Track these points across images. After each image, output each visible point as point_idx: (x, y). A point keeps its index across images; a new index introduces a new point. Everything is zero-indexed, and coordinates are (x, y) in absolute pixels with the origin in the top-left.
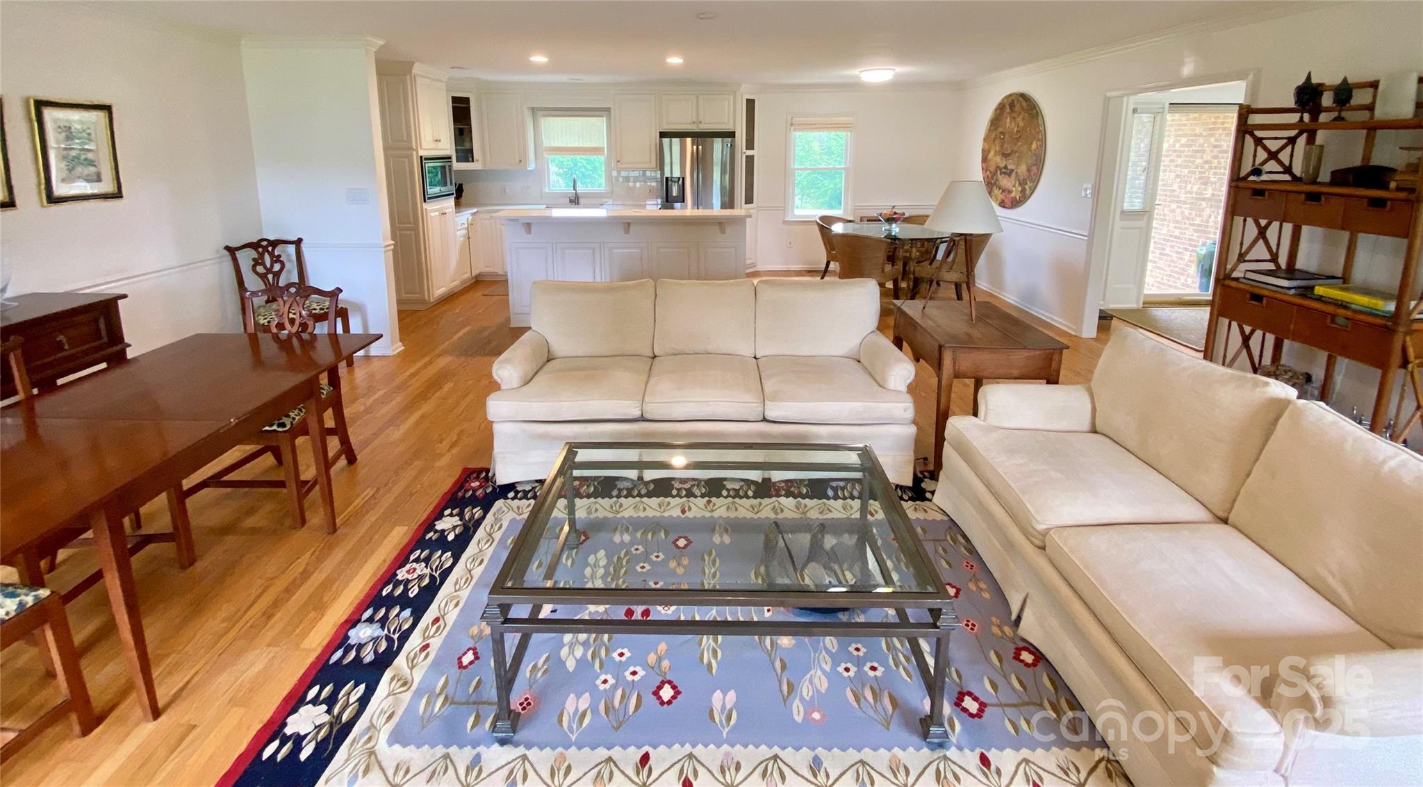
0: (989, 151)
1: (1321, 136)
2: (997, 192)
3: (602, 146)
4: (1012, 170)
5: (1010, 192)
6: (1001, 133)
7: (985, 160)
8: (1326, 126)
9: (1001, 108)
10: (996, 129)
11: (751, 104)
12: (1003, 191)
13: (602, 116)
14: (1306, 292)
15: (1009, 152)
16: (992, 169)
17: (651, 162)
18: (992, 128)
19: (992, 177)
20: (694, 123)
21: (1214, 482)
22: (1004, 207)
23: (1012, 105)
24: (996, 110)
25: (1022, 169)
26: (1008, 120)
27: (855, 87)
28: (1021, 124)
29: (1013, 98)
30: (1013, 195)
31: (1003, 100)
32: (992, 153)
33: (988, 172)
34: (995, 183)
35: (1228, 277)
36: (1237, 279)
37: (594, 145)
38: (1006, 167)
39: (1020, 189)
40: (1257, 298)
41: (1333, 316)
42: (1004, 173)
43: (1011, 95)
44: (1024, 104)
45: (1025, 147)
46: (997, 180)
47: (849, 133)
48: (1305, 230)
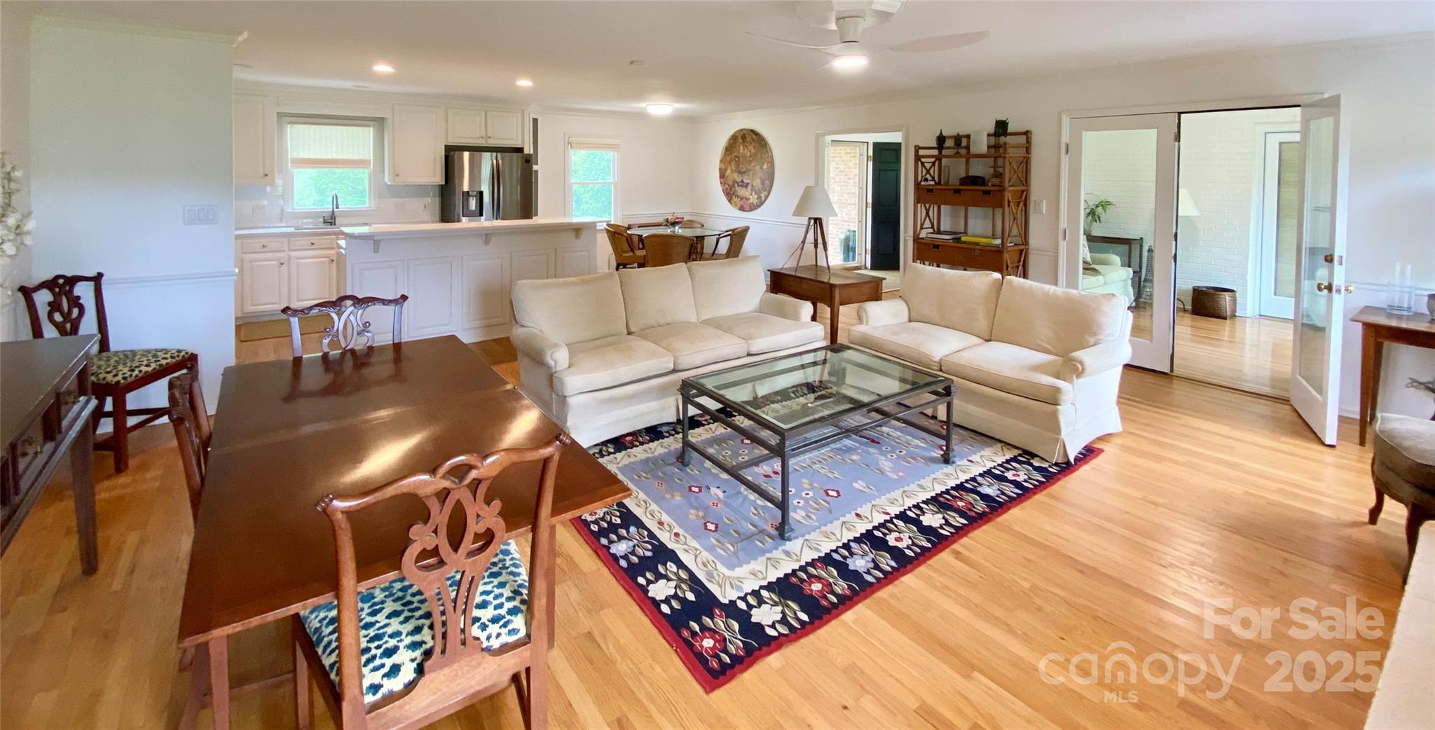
0: (726, 170)
1: (944, 161)
2: (735, 199)
3: (367, 158)
4: (748, 184)
5: (747, 199)
6: (736, 156)
7: (722, 176)
8: (946, 156)
9: (734, 138)
10: (731, 154)
11: (535, 121)
12: (742, 199)
13: (369, 126)
14: (958, 240)
15: (744, 170)
16: (730, 183)
17: (435, 176)
18: (728, 153)
19: (731, 189)
20: (482, 138)
21: (982, 324)
22: (743, 210)
23: (744, 137)
24: (730, 140)
25: (757, 183)
26: (742, 148)
27: (641, 116)
28: (753, 151)
29: (745, 132)
30: (751, 201)
31: (735, 133)
32: (728, 172)
33: (726, 186)
34: (734, 193)
35: (918, 238)
36: (923, 239)
37: (356, 157)
38: (742, 181)
39: (756, 196)
40: (936, 247)
41: (974, 249)
42: (742, 186)
43: (741, 130)
44: (754, 136)
45: (758, 167)
46: (735, 191)
47: (616, 153)
48: (942, 207)
